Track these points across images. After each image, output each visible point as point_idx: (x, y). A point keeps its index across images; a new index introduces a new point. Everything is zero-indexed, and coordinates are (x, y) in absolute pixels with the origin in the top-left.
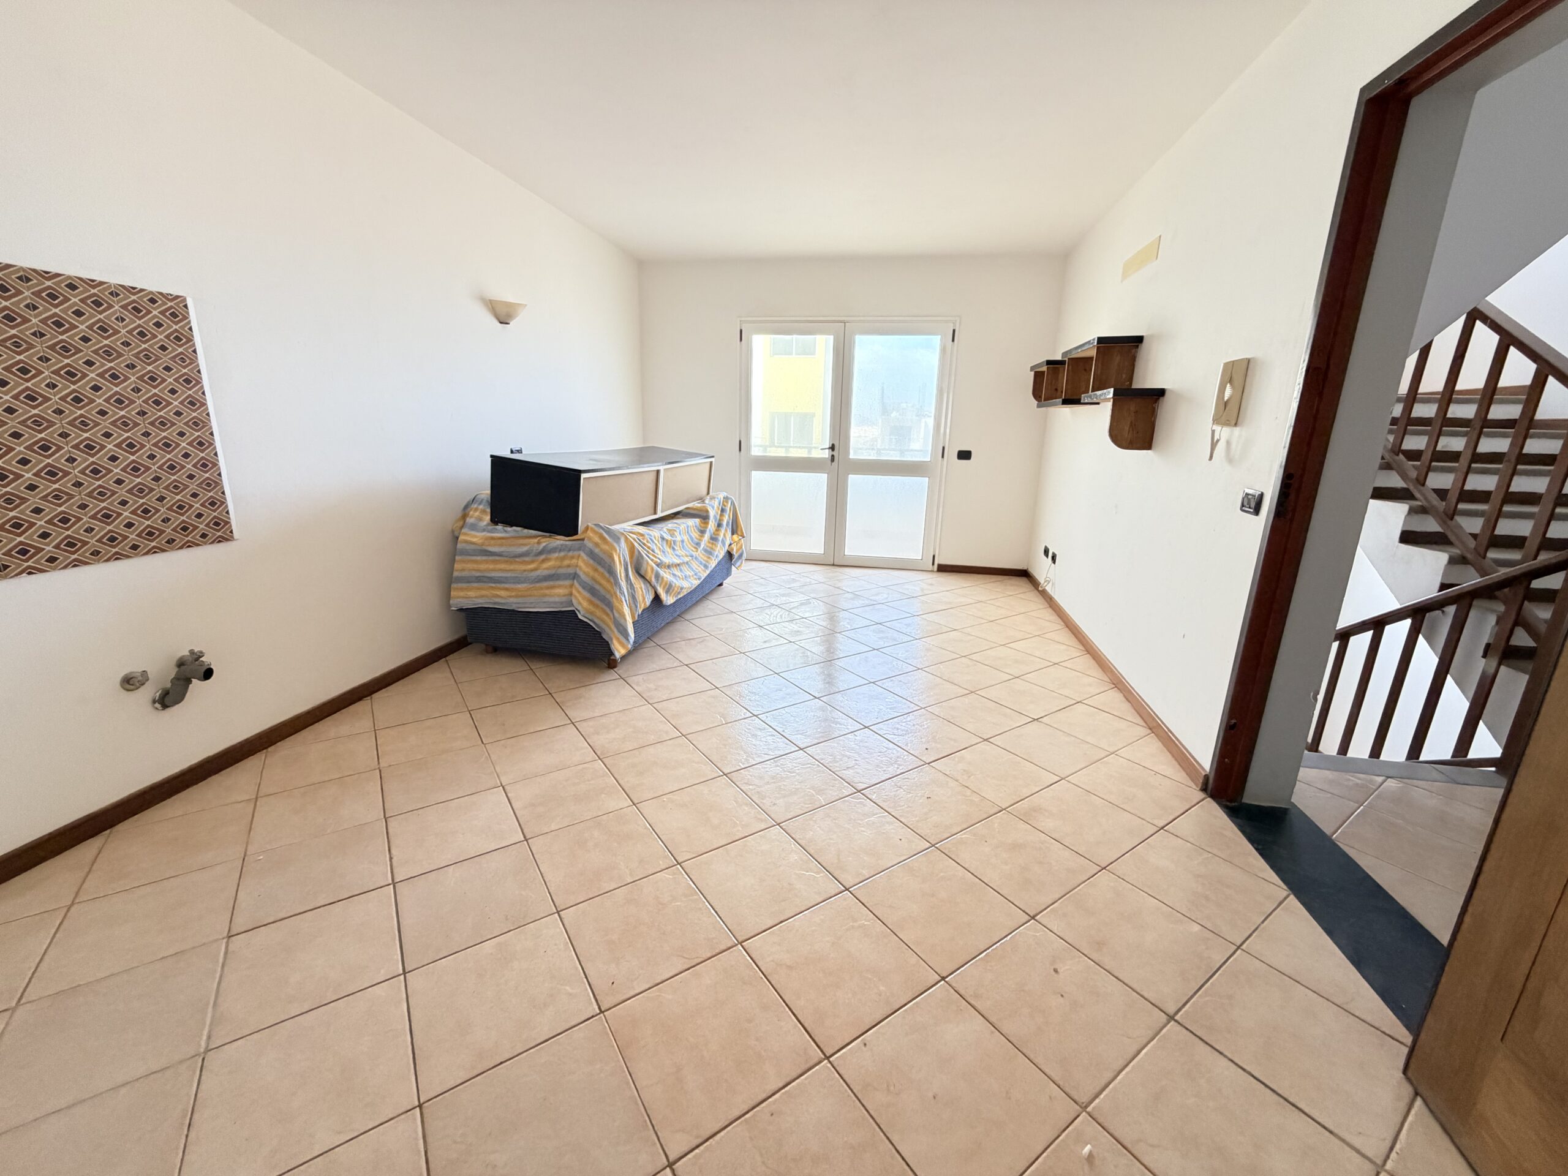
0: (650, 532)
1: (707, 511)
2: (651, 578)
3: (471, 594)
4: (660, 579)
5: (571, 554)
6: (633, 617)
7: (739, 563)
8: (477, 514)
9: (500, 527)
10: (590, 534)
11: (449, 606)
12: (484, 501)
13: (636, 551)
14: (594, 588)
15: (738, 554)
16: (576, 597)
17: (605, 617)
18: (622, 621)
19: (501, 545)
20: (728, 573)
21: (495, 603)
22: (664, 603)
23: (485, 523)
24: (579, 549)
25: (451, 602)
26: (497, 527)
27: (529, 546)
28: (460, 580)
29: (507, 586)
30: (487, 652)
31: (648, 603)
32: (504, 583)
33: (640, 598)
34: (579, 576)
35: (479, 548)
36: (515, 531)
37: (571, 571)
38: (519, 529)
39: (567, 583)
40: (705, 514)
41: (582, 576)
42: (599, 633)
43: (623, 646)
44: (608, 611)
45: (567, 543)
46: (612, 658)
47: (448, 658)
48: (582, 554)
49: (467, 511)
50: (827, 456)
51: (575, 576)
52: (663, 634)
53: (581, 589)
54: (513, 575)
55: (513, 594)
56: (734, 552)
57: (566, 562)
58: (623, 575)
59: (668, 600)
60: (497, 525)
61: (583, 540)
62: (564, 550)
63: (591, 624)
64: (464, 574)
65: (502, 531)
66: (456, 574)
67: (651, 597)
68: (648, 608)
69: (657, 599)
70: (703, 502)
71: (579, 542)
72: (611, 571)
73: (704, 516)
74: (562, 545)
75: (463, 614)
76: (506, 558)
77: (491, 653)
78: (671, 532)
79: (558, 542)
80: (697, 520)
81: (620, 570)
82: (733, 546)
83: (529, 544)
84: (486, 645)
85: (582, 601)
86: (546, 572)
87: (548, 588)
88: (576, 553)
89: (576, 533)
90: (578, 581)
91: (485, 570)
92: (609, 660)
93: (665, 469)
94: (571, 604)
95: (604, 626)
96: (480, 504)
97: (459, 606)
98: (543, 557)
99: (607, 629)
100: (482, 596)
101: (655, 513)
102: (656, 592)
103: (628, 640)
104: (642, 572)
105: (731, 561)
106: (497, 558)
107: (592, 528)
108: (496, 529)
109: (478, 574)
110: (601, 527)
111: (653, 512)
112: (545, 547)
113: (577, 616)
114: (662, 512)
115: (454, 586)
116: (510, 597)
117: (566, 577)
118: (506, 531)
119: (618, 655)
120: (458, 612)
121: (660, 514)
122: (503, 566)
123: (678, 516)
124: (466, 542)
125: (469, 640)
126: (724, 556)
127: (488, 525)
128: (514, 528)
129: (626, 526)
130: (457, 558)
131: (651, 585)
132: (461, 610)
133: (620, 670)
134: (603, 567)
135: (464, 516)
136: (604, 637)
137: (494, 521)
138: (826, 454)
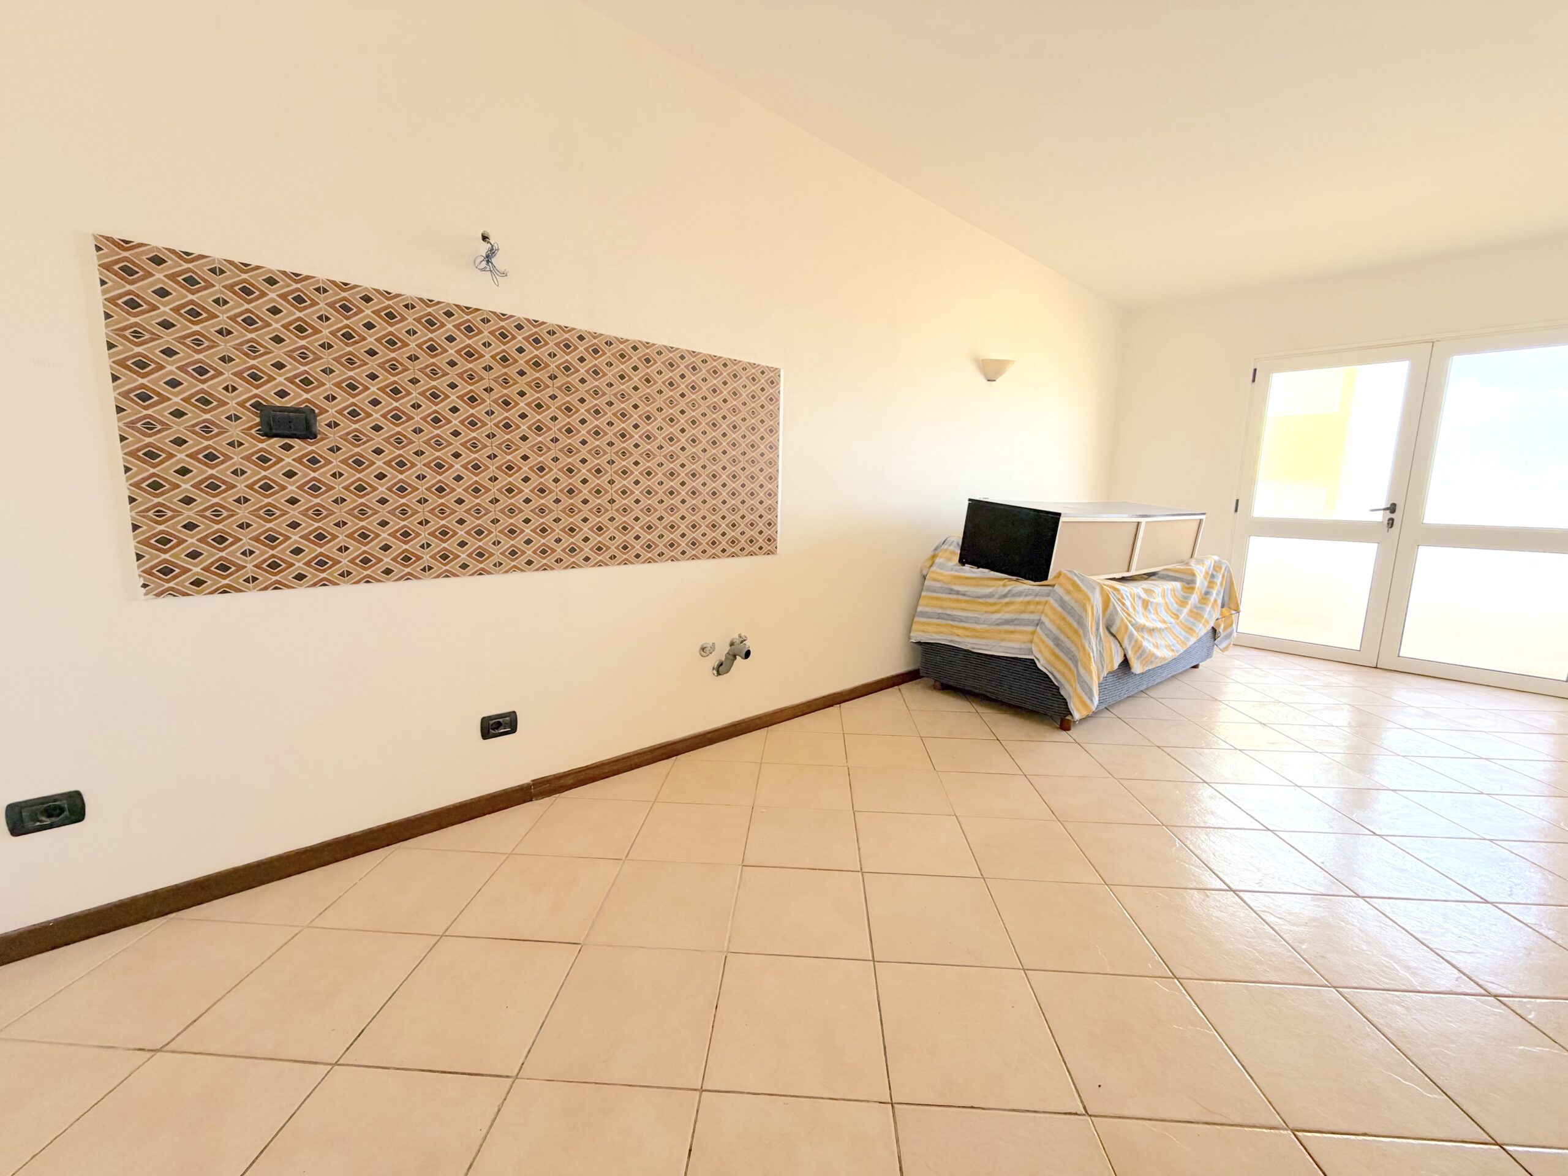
0: (1126, 588)
1: (1194, 575)
2: (1123, 639)
3: (931, 629)
4: (1133, 642)
5: (1037, 599)
6: (1099, 678)
7: (1223, 645)
8: (946, 554)
9: (967, 567)
10: (1062, 579)
11: (909, 638)
12: (955, 543)
13: (1111, 605)
14: (1059, 639)
15: (1225, 633)
16: (1037, 645)
17: (1066, 671)
18: (1087, 679)
19: (967, 585)
20: (1208, 655)
21: (951, 641)
22: (1133, 670)
23: (953, 563)
24: (1048, 595)
25: (912, 634)
26: (964, 567)
27: (994, 588)
28: (923, 614)
29: (966, 625)
30: (935, 688)
31: (1116, 666)
32: (962, 621)
33: (1107, 659)
34: (1043, 623)
35: (945, 586)
36: (982, 572)
37: (1035, 617)
38: (986, 570)
39: (1030, 629)
40: (1189, 578)
41: (1048, 624)
42: (1058, 688)
43: (1086, 706)
44: (1072, 665)
45: (1035, 588)
46: (1069, 718)
47: (900, 686)
48: (1051, 601)
49: (937, 552)
50: (1380, 520)
51: (1039, 623)
52: (1124, 707)
53: (1044, 637)
54: (973, 615)
55: (971, 634)
56: (1220, 630)
57: (1031, 608)
58: (1094, 628)
59: (1137, 667)
60: (964, 565)
61: (1053, 586)
62: (1030, 595)
63: (1050, 676)
64: (927, 609)
65: (969, 570)
66: (920, 609)
67: (1118, 660)
68: (1114, 672)
69: (1126, 663)
70: (1187, 564)
71: (1050, 588)
72: (1081, 623)
73: (1189, 583)
74: (1029, 589)
75: (919, 647)
76: (968, 598)
77: (939, 690)
78: (1148, 592)
79: (1027, 587)
80: (1177, 585)
81: (1090, 622)
82: (1219, 621)
83: (994, 586)
84: (936, 681)
85: (1043, 650)
86: (1008, 616)
87: (1007, 632)
88: (1044, 599)
89: (1046, 578)
90: (1041, 628)
91: (947, 608)
92: (1062, 720)
93: (1147, 522)
94: (1031, 652)
95: (1062, 681)
96: (950, 545)
97: (918, 639)
98: (1007, 600)
99: (1067, 686)
100: (941, 633)
101: (1128, 570)
102: (1125, 655)
103: (1092, 700)
104: (1113, 631)
105: (1215, 640)
106: (960, 597)
107: (1065, 575)
108: (963, 569)
109: (940, 611)
110: (1075, 574)
111: (1126, 569)
112: (1009, 591)
113: (1036, 666)
114: (1136, 570)
115: (916, 619)
116: (967, 636)
117: (1030, 623)
118: (972, 572)
119: (1077, 716)
120: (916, 646)
121: (1133, 572)
122: (964, 605)
123: (1153, 578)
124: (935, 580)
125: (921, 674)
126: (1207, 633)
127: (956, 565)
128: (981, 569)
129: (1100, 578)
130: (924, 594)
131: (1121, 646)
132: (919, 643)
133: (1075, 732)
134: (1073, 616)
135: (934, 557)
136: (1062, 693)
137: (963, 561)
138: (1380, 517)
